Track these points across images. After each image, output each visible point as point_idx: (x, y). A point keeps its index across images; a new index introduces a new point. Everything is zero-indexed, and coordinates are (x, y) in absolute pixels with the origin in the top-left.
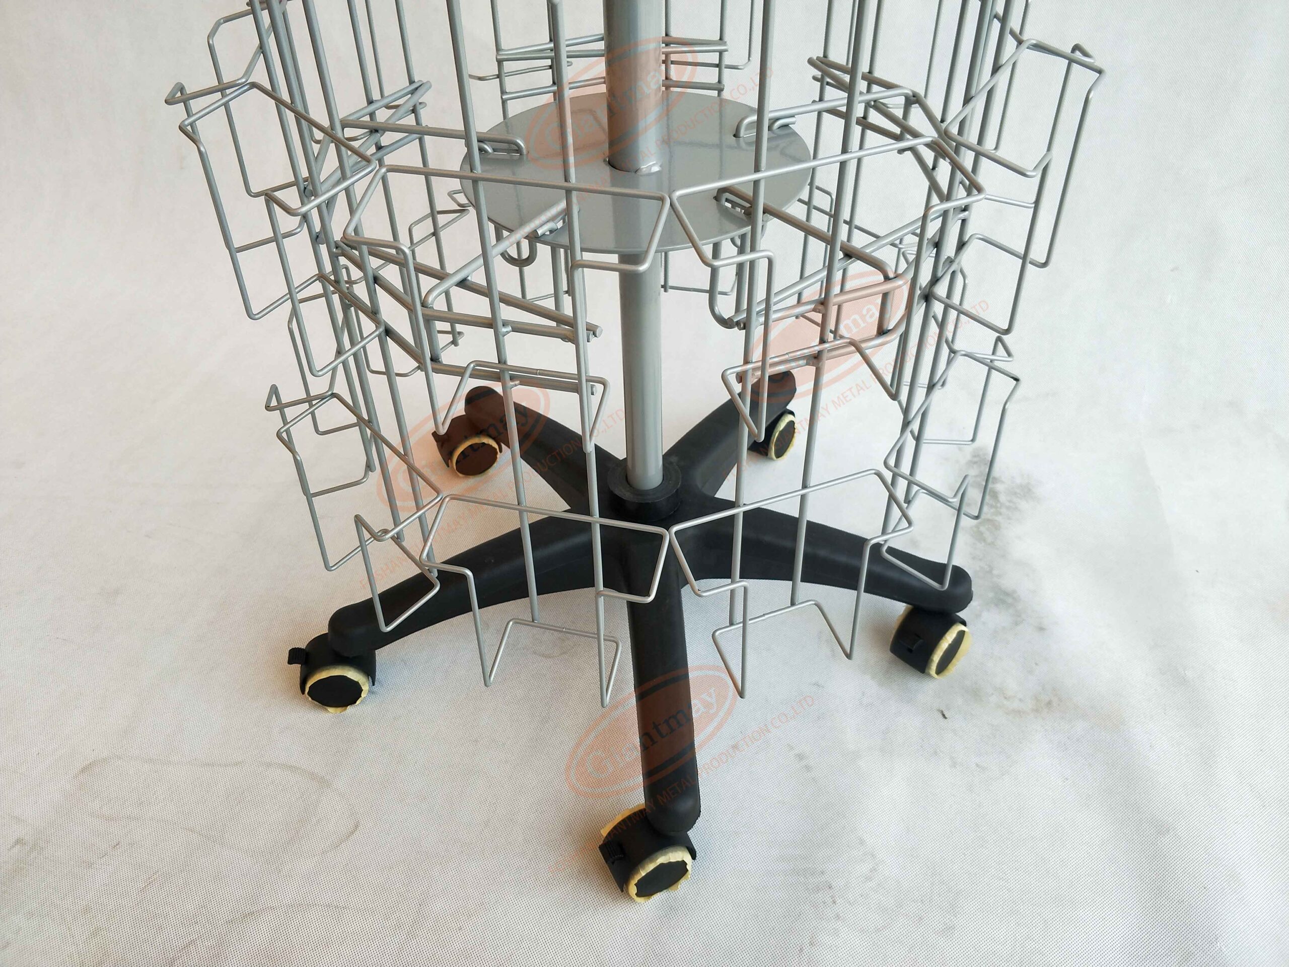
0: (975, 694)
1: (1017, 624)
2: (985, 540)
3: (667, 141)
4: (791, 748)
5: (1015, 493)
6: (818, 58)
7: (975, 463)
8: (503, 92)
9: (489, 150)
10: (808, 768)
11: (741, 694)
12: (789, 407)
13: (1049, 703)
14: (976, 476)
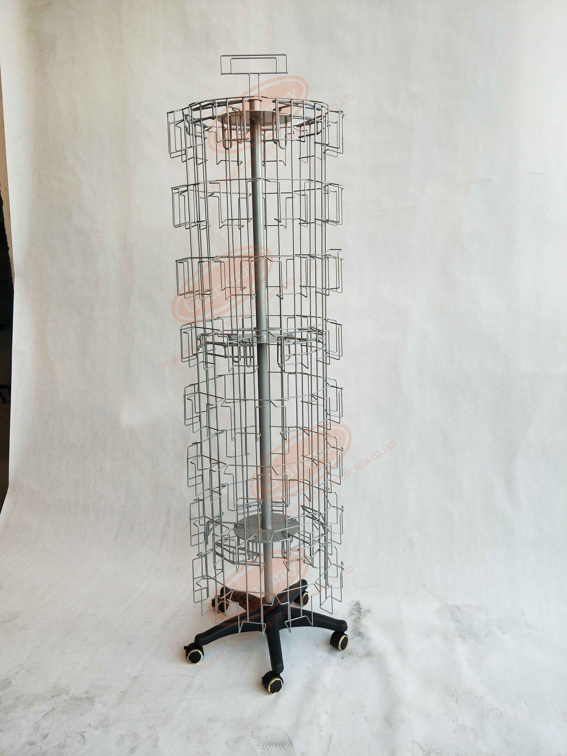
0: (351, 654)
1: (362, 639)
2: (356, 622)
3: (273, 523)
4: (306, 666)
5: (366, 612)
6: (302, 505)
7: (356, 605)
8: (237, 513)
9: (239, 526)
10: (310, 670)
11: (290, 632)
12: (306, 590)
13: (368, 655)
14: (356, 608)
